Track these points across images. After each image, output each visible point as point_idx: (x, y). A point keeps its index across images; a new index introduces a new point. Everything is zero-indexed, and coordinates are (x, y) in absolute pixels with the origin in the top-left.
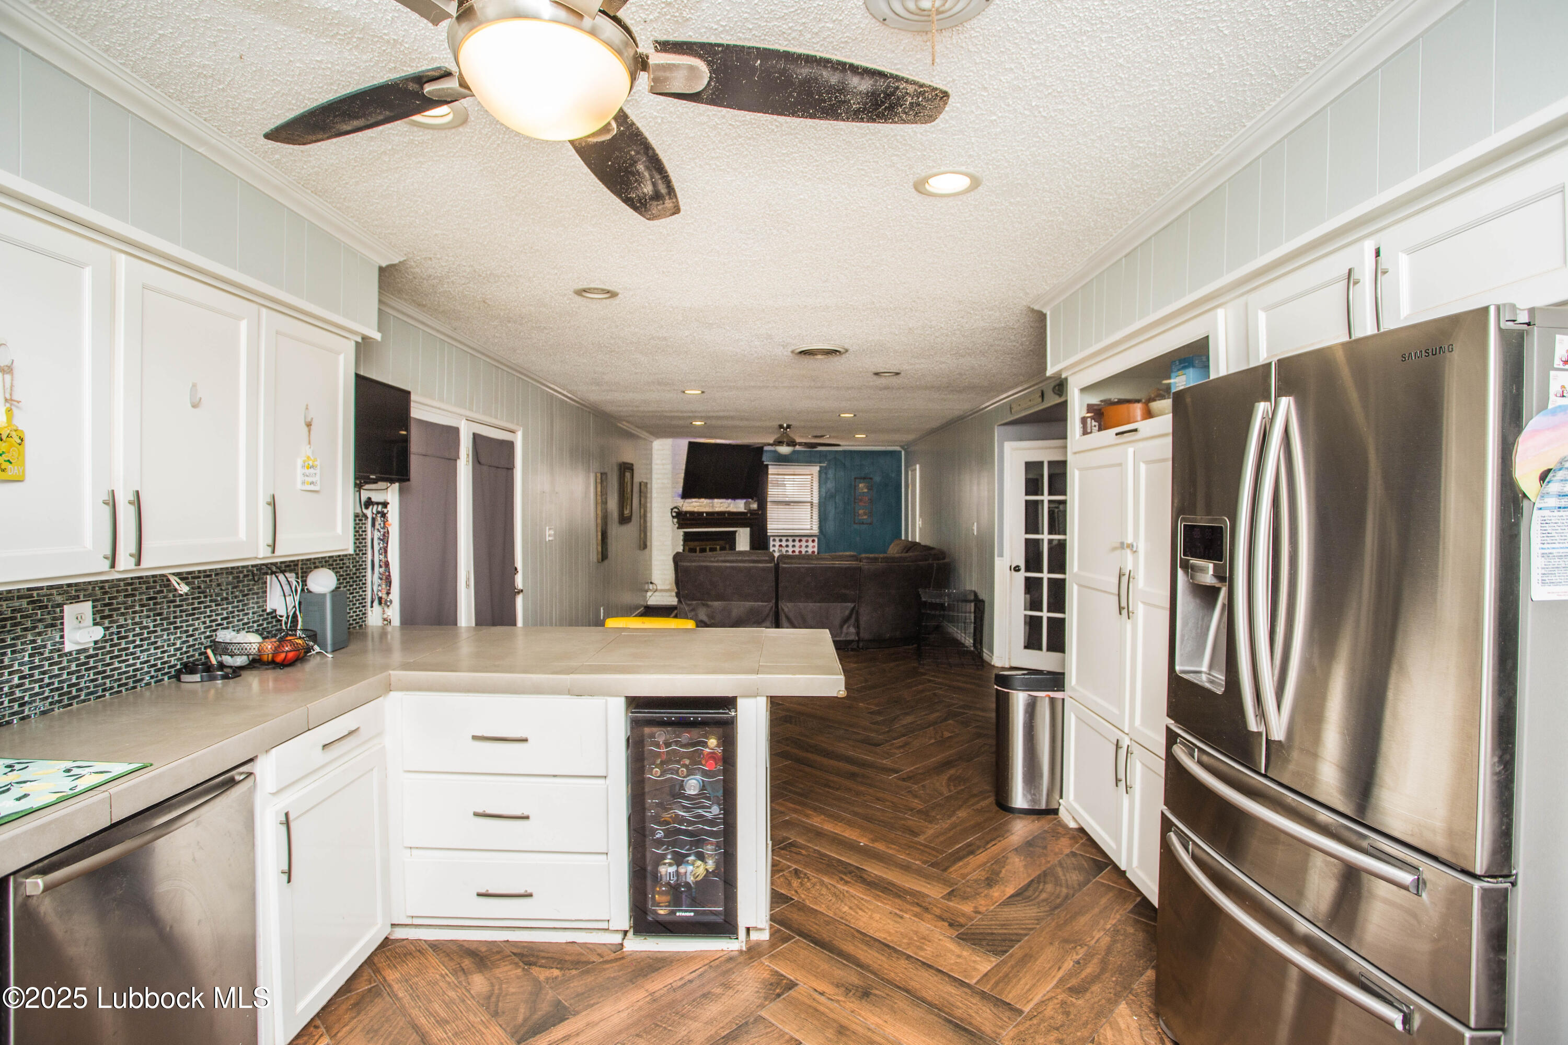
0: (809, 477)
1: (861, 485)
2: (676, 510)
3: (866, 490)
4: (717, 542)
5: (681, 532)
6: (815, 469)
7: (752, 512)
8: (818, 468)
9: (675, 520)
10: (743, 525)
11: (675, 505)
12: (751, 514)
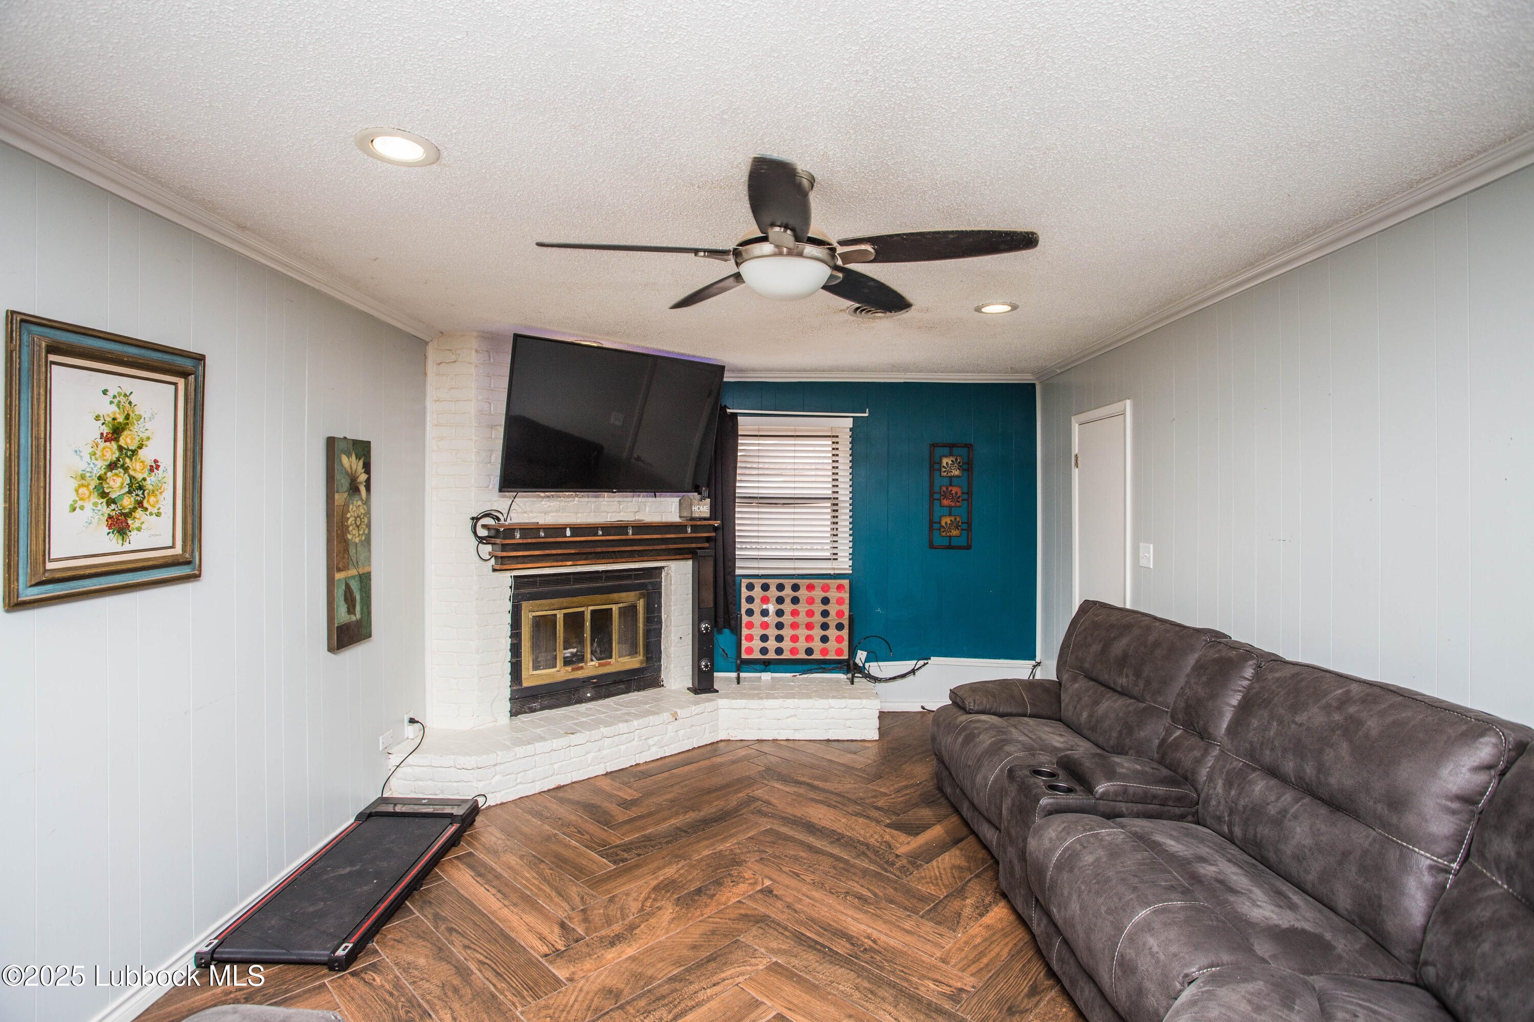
0: (829, 442)
1: (945, 461)
2: (490, 521)
3: (956, 473)
4: (615, 596)
5: (506, 579)
6: (844, 424)
7: (696, 524)
8: (849, 423)
9: (486, 549)
10: (679, 554)
11: (486, 508)
12: (695, 528)
